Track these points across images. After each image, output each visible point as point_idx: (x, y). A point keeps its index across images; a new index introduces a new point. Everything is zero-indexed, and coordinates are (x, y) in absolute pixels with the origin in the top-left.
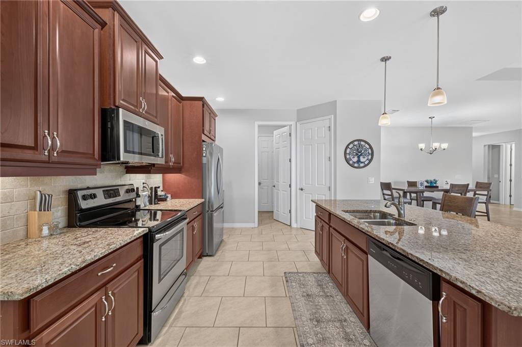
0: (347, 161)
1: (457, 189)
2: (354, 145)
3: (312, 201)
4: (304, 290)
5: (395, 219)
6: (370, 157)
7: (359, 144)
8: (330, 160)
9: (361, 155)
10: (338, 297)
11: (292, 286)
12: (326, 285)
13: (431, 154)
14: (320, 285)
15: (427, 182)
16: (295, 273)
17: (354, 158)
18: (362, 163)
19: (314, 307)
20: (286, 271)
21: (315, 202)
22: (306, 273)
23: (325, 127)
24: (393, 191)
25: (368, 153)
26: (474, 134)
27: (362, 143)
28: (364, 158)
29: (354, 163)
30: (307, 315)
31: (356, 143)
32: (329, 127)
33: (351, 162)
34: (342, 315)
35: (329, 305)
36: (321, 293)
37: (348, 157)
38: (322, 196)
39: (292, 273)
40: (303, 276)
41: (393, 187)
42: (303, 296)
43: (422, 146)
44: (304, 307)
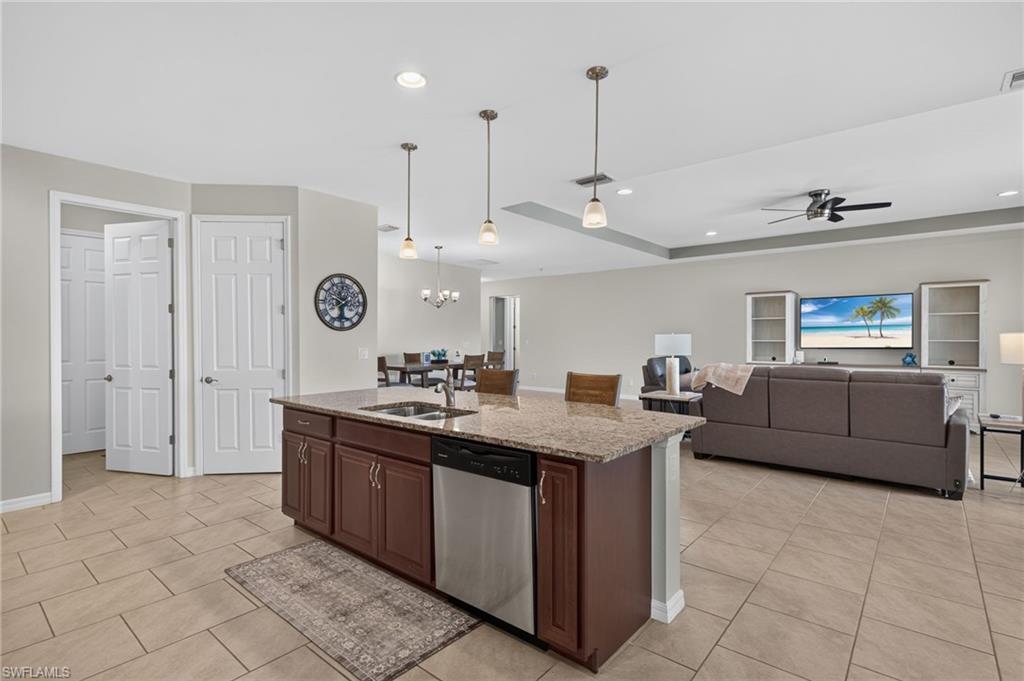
0: (321, 315)
1: (471, 362)
2: (333, 285)
3: (272, 401)
4: (290, 582)
5: (445, 410)
6: (360, 310)
7: (341, 283)
8: (283, 313)
9: (345, 305)
10: (357, 568)
11: (262, 586)
12: (327, 558)
13: (438, 307)
14: (317, 563)
15: (434, 354)
16: (252, 562)
17: (332, 309)
18: (347, 319)
19: (327, 599)
20: (227, 567)
21: (279, 402)
22: (275, 554)
23: (270, 238)
24: (389, 371)
25: (358, 301)
26: (483, 280)
27: (348, 282)
28: (351, 310)
29: (333, 319)
30: (319, 617)
31: (336, 280)
32: (282, 240)
33: (327, 318)
34: (379, 588)
35: (349, 585)
36: (326, 574)
37: (322, 306)
38: (266, 391)
39: (246, 564)
40: (273, 561)
41: (388, 365)
42: (294, 592)
43: (427, 293)
44: (309, 607)
